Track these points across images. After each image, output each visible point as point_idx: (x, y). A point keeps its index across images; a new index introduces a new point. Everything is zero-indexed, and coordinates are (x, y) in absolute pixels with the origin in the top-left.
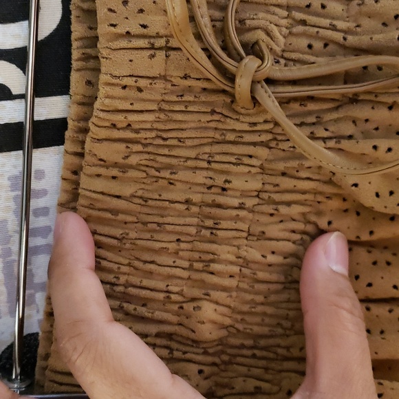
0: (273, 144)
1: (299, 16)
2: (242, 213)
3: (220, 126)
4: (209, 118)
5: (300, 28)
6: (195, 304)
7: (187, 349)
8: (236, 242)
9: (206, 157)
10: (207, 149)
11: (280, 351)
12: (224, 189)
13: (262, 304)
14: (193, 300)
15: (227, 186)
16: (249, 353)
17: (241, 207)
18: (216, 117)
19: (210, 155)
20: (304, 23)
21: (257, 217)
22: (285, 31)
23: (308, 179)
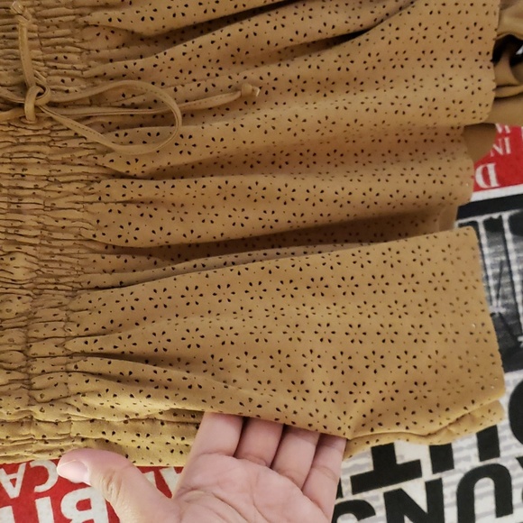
0: (52, 144)
1: (52, 64)
2: (37, 192)
3: (16, 134)
4: (8, 129)
5: (54, 71)
6: (11, 256)
7: (8, 286)
8: (35, 212)
9: (8, 155)
10: (9, 150)
11: (75, 285)
12: (23, 176)
13: (60, 255)
14: (10, 253)
15: (24, 173)
16: (53, 287)
17: (36, 187)
18: (12, 128)
19: (11, 154)
20: (55, 68)
21: (49, 194)
22: (44, 73)
23: (81, 165)
